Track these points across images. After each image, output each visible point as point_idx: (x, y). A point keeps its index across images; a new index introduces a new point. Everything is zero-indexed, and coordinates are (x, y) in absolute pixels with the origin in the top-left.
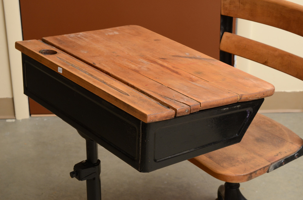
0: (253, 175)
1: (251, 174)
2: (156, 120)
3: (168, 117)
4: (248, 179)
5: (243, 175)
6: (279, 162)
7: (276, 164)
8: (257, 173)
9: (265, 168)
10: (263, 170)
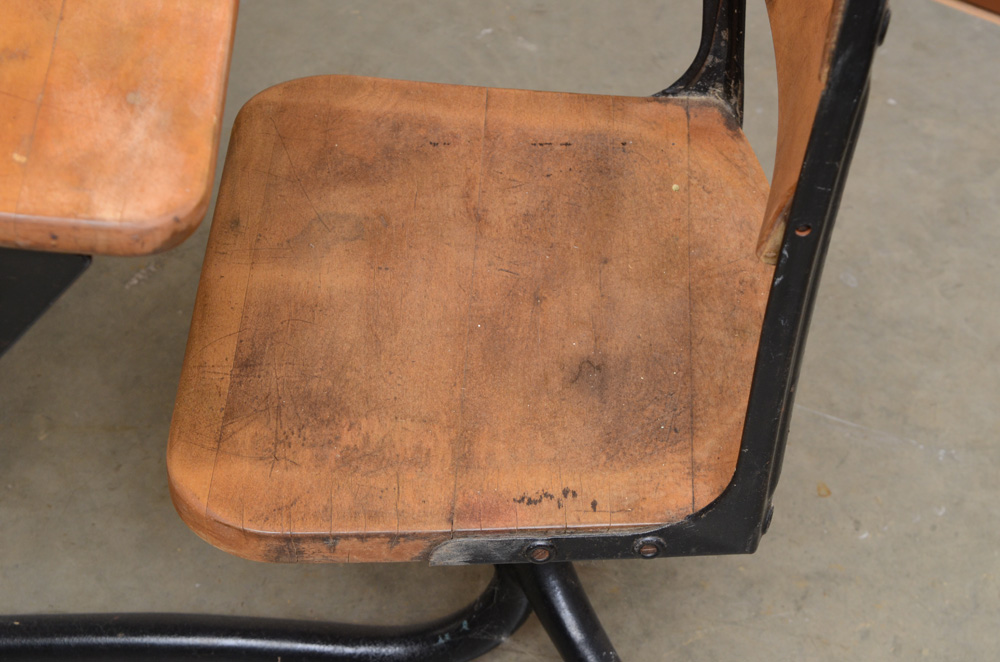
0: (305, 546)
1: (292, 539)
4: (276, 555)
5: (240, 530)
6: (509, 543)
7: (483, 545)
8: (338, 547)
9: (402, 539)
10: (383, 543)
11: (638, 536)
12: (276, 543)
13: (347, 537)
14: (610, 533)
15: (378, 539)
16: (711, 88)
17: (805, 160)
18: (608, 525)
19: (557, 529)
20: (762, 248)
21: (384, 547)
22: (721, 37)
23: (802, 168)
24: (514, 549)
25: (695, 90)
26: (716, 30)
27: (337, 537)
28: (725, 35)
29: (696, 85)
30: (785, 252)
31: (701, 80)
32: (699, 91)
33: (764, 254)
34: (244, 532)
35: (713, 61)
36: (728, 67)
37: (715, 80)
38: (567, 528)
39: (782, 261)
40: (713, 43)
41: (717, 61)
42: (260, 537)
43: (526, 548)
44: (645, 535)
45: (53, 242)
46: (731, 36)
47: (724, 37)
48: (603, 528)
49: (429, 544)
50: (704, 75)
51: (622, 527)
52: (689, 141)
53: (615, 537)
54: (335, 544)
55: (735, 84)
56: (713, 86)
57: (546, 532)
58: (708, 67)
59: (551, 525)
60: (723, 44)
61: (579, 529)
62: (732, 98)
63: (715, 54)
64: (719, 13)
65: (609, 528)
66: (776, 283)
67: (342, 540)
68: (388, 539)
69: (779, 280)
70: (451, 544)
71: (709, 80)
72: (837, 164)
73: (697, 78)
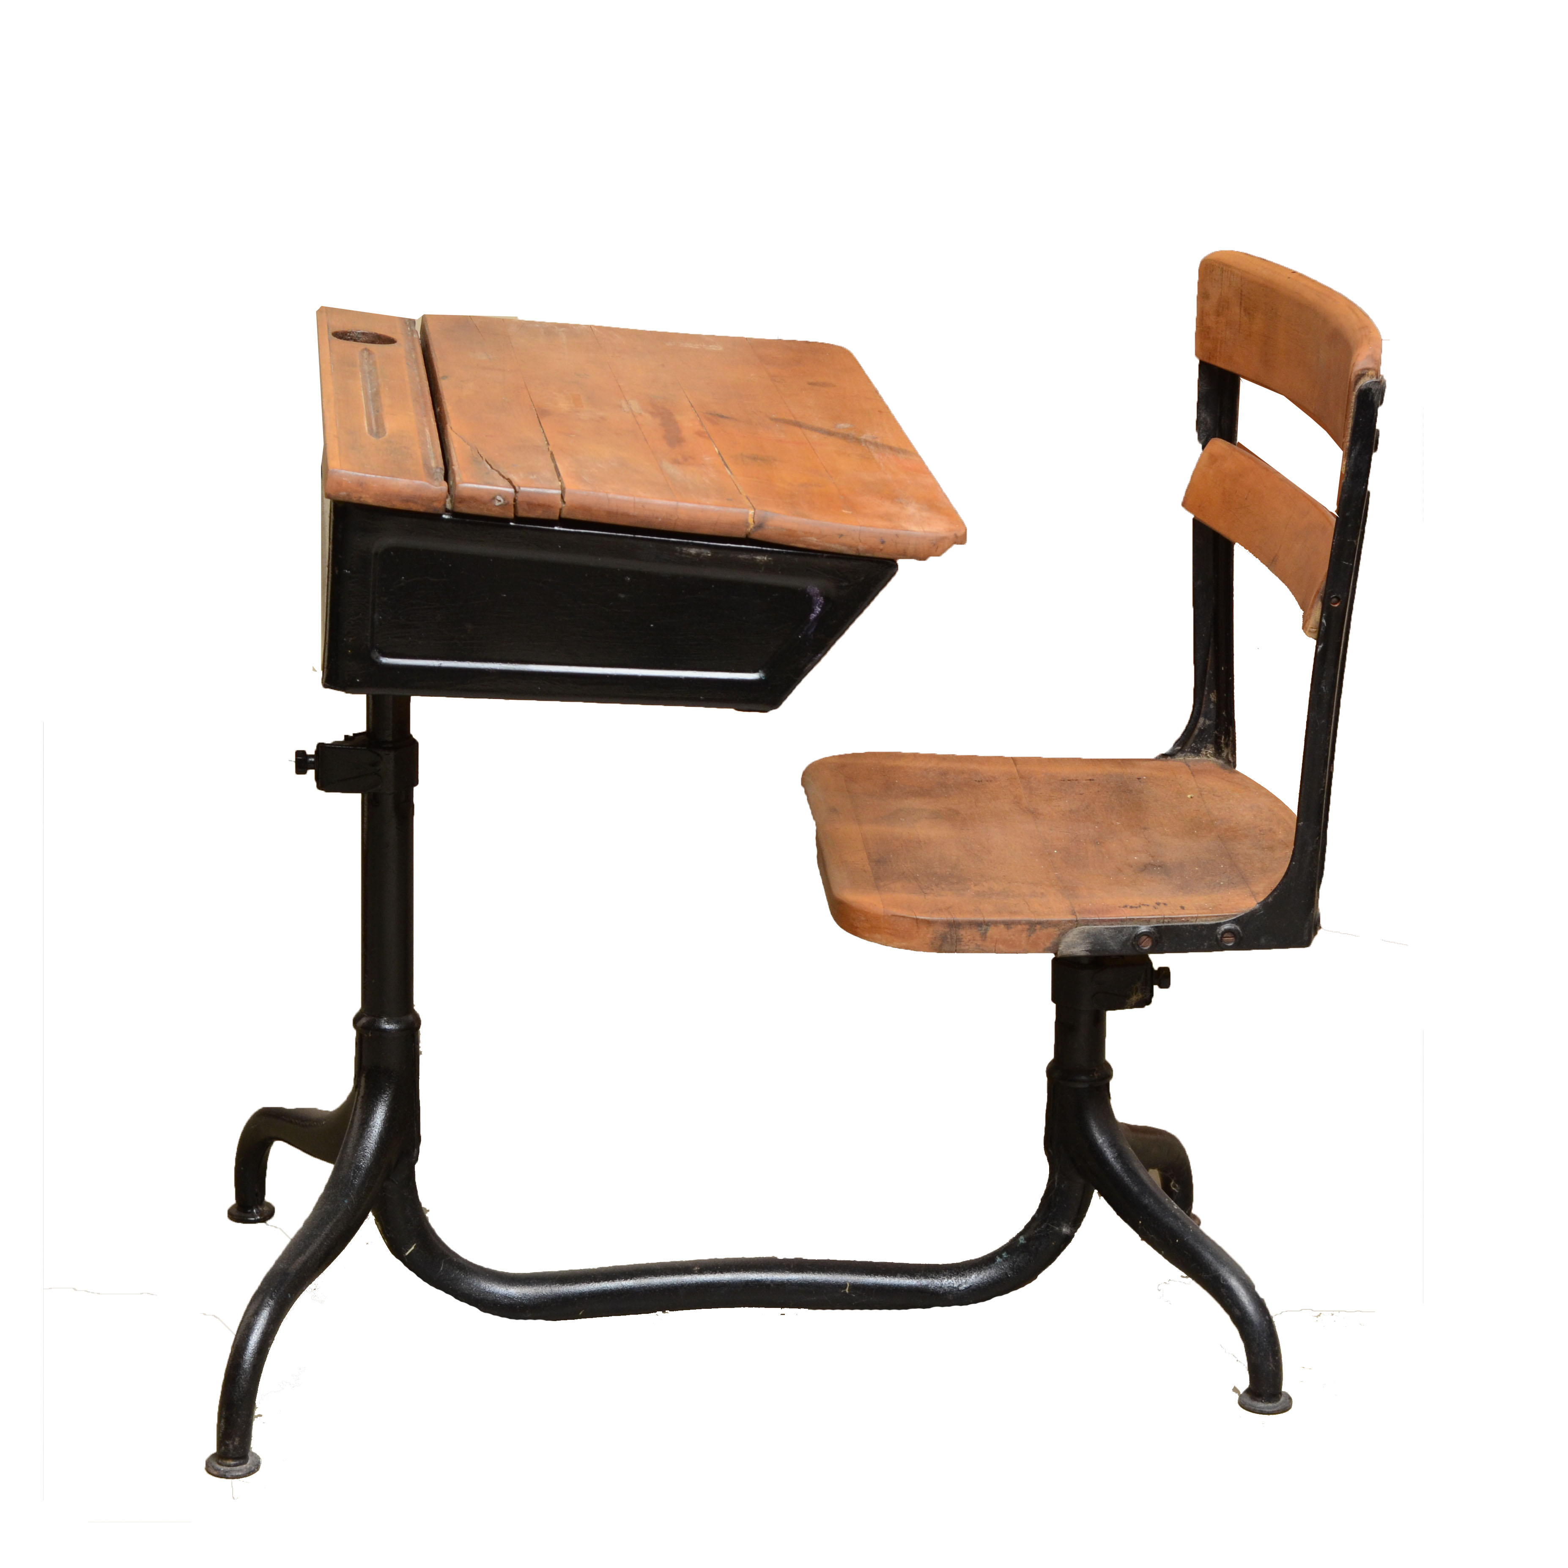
0: (963, 933)
1: (954, 925)
2: (364, 496)
3: (416, 503)
4: (939, 943)
5: (914, 919)
6: (1120, 930)
7: (1100, 932)
8: (988, 934)
9: (1038, 927)
10: (1023, 931)
11: (1220, 924)
12: (941, 930)
13: (996, 923)
14: (1199, 922)
15: (1019, 926)
16: (1203, 749)
17: (1334, 538)
18: (1196, 915)
19: (1157, 919)
20: (1306, 626)
21: (1024, 935)
22: (1210, 699)
23: (1332, 545)
24: (1125, 937)
25: (1190, 752)
26: (1206, 693)
27: (988, 924)
28: (1213, 697)
29: (1191, 747)
30: (1324, 621)
31: (1194, 742)
32: (1194, 753)
33: (1308, 629)
34: (917, 919)
35: (1204, 723)
36: (1217, 726)
37: (1207, 742)
38: (1165, 918)
39: (1322, 629)
40: (1204, 706)
41: (1208, 722)
42: (929, 923)
43: (1134, 935)
44: (1225, 923)
45: (881, 547)
46: (1218, 696)
47: (1213, 699)
48: (1192, 918)
49: (1059, 933)
50: (1197, 736)
51: (1207, 917)
52: (1193, 776)
53: (1202, 925)
54: (986, 930)
55: (1224, 740)
56: (1205, 748)
57: (1148, 921)
58: (1200, 730)
59: (1153, 915)
60: (1212, 706)
61: (1174, 918)
62: (1223, 752)
63: (1206, 717)
64: (1207, 676)
65: (1197, 918)
66: (1318, 650)
67: (992, 927)
68: (1027, 927)
69: (1321, 647)
70: (1076, 931)
71: (1201, 742)
72: (1355, 541)
73: (1192, 739)
